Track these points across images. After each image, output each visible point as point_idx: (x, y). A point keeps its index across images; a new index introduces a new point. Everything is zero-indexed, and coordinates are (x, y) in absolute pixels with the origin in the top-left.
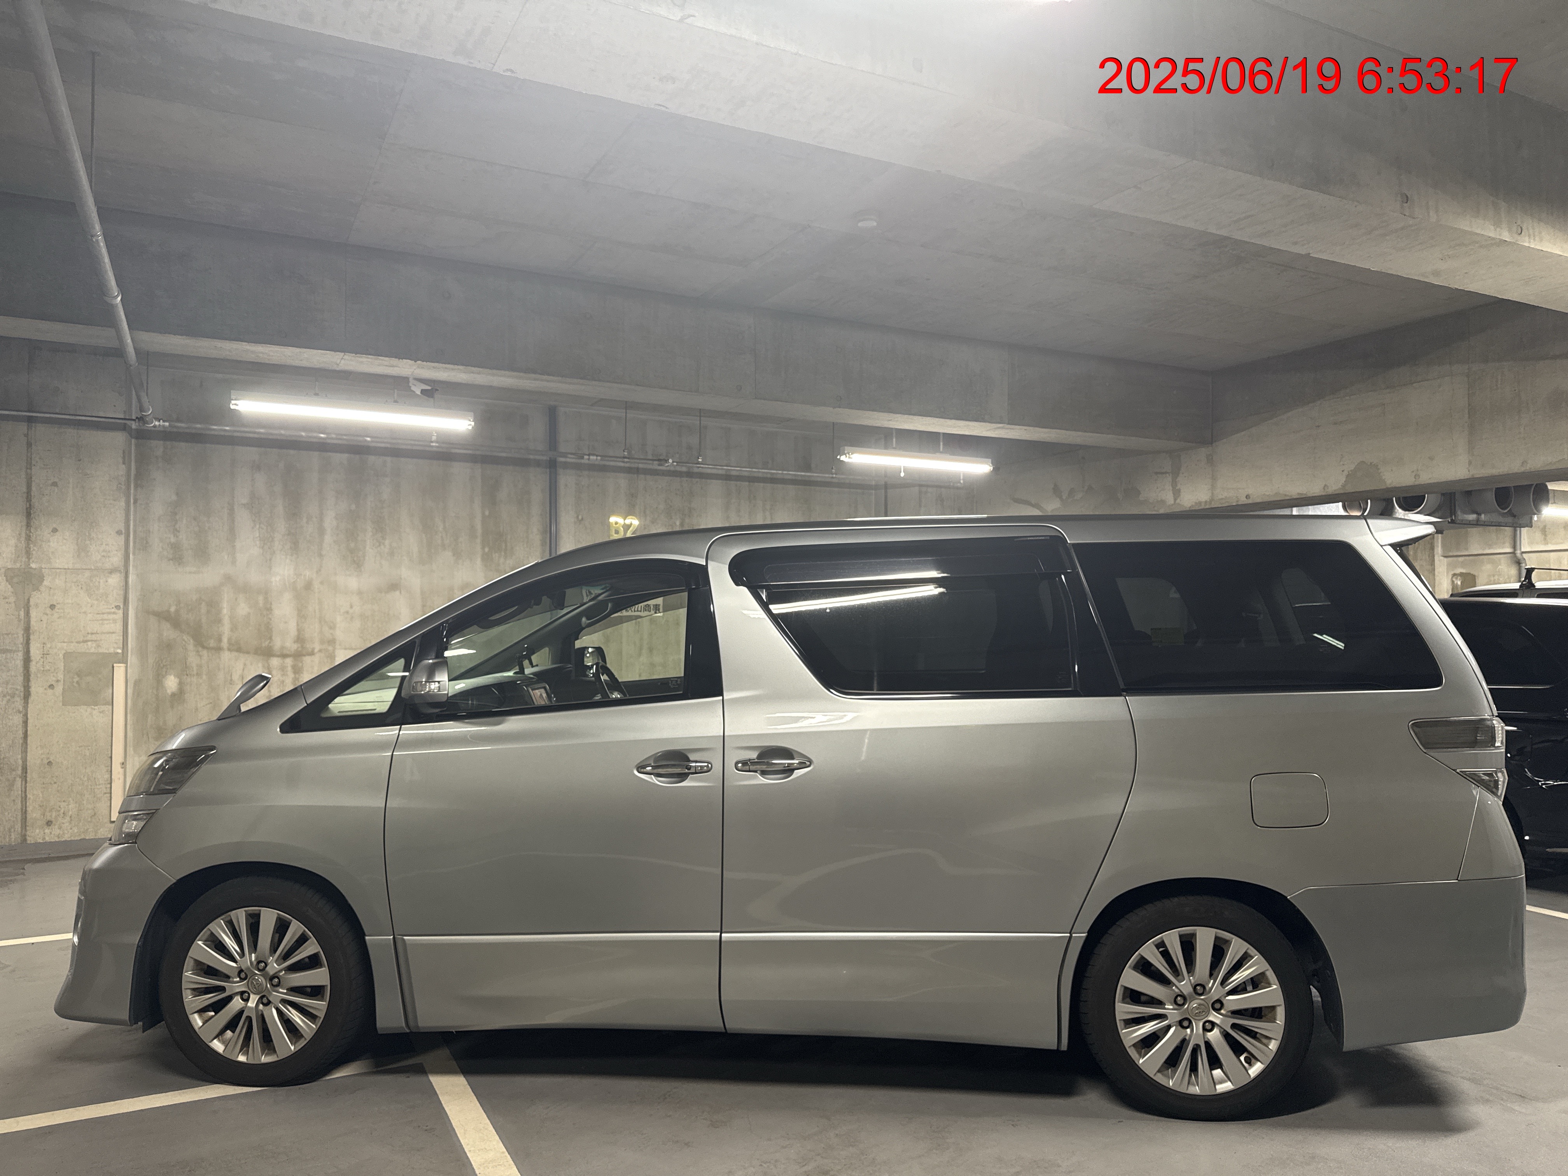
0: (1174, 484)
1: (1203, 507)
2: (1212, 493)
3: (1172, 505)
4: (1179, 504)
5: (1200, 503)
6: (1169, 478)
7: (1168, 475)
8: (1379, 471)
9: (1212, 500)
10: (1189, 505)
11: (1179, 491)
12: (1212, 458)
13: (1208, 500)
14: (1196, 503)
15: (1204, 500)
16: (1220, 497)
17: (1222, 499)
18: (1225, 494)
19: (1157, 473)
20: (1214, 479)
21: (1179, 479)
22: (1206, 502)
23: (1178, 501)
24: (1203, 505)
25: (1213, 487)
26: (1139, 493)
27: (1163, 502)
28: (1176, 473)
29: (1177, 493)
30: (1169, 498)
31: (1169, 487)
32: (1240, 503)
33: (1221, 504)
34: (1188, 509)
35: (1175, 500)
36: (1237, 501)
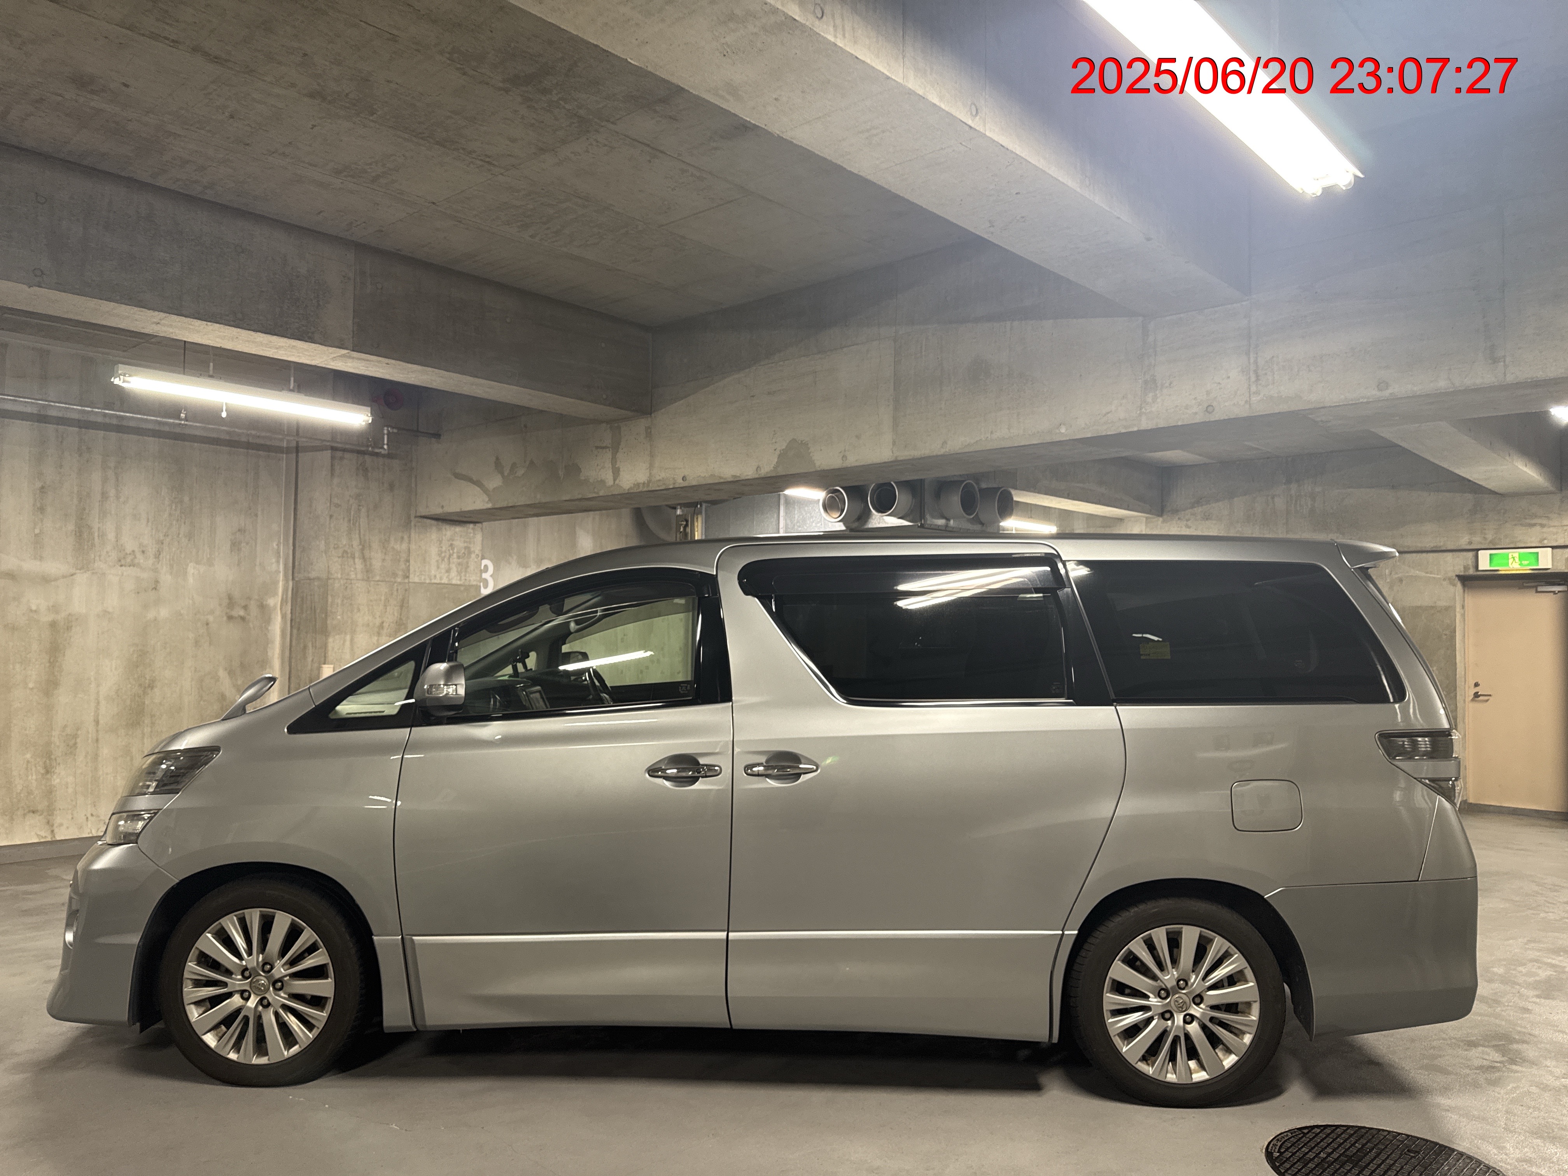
0: (614, 460)
1: (641, 489)
2: (650, 474)
3: (612, 486)
4: (617, 485)
5: (638, 484)
6: (609, 455)
7: (608, 450)
8: (810, 451)
9: (649, 482)
10: (627, 488)
11: (618, 469)
12: (651, 432)
13: (646, 482)
14: (634, 484)
15: (641, 481)
16: (658, 478)
17: (659, 480)
18: (663, 475)
19: (597, 448)
20: (652, 455)
21: (620, 455)
22: (644, 483)
23: (617, 482)
24: (641, 485)
25: (651, 466)
26: (579, 470)
27: (603, 482)
28: (615, 447)
29: (616, 472)
30: (608, 476)
31: (608, 465)
32: (677, 486)
33: (659, 486)
34: (627, 492)
35: (615, 480)
36: (674, 484)
